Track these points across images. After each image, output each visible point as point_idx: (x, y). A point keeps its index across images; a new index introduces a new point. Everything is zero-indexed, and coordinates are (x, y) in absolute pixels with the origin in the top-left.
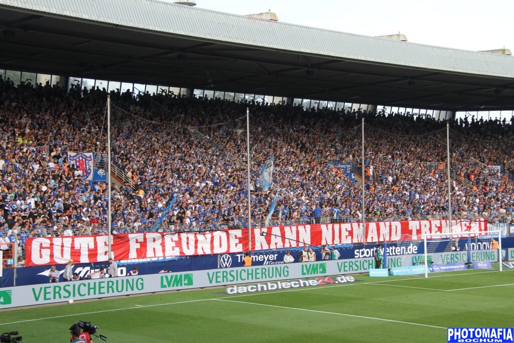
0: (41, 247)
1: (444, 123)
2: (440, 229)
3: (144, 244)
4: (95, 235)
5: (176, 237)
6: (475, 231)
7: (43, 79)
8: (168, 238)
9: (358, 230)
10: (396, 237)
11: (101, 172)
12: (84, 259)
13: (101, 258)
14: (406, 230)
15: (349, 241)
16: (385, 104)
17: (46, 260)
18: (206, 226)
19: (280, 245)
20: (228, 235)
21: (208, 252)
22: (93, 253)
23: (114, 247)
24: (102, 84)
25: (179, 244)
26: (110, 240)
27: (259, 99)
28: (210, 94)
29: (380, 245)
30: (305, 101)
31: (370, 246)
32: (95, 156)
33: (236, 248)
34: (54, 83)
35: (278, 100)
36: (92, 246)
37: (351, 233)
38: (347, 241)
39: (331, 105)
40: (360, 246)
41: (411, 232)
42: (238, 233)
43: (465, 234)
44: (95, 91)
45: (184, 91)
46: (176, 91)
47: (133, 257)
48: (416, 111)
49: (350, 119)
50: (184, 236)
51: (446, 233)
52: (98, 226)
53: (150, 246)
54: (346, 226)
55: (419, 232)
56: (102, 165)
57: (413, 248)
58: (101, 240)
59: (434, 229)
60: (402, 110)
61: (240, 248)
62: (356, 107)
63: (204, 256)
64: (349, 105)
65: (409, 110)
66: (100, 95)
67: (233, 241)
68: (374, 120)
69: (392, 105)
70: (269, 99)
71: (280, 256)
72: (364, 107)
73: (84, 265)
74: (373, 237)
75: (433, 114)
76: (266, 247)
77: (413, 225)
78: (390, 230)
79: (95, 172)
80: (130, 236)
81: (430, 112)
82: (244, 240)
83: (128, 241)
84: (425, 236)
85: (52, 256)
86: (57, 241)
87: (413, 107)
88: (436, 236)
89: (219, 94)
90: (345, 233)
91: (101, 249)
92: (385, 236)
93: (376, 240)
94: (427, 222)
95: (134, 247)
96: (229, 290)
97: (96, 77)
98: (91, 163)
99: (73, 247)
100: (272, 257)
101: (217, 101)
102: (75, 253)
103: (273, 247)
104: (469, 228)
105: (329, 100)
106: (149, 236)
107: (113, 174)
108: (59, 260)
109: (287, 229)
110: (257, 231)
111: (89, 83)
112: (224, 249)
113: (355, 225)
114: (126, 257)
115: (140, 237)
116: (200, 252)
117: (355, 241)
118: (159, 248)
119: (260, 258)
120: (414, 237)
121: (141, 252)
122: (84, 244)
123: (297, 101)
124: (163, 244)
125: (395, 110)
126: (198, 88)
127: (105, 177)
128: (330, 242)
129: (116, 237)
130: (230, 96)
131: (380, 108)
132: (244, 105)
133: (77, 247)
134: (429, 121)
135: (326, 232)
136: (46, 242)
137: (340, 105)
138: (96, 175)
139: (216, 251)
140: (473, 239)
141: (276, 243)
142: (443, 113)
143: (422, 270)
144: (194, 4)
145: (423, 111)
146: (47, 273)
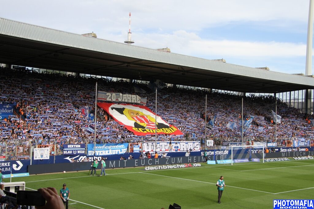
7: (70, 74)
11: (92, 115)
30: (181, 86)
32: (89, 108)
39: (192, 88)
49: (201, 93)
56: (92, 112)
57: (226, 152)
62: (203, 89)
64: (200, 88)
65: (226, 91)
68: (210, 94)
69: (219, 89)
72: (207, 89)
73: (84, 155)
79: (89, 115)
81: (235, 93)
96: (146, 168)
98: (88, 111)
105: (191, 86)
107: (97, 116)
123: (178, 86)
126: (134, 79)
127: (93, 117)
131: (215, 90)
134: (234, 96)
142: (240, 93)
143: (230, 161)
144: (134, 43)
145: (232, 92)
146: (68, 158)
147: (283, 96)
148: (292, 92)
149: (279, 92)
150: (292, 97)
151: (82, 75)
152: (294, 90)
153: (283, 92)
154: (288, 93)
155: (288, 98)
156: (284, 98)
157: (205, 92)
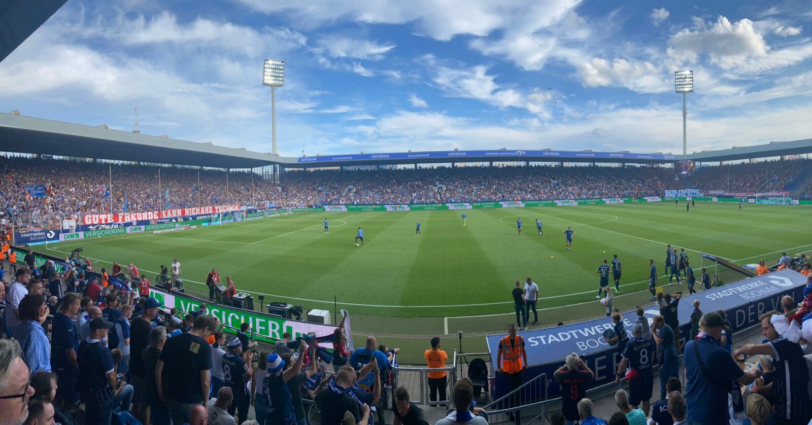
0: (88, 218)
1: (226, 172)
2: (225, 208)
3: (124, 217)
4: (107, 214)
5: (135, 214)
6: (236, 209)
7: (88, 160)
8: (132, 215)
9: (198, 210)
10: (211, 212)
11: (108, 192)
12: (103, 222)
13: (109, 222)
14: (214, 209)
15: (195, 214)
16: (206, 166)
17: (90, 223)
18: (145, 209)
19: (171, 216)
20: (153, 213)
21: (146, 219)
22: (106, 220)
23: (114, 218)
24: (108, 161)
25: (136, 216)
26: (112, 215)
27: (163, 165)
28: (146, 164)
29: (205, 215)
30: (179, 165)
31: (202, 215)
32: (106, 186)
33: (156, 217)
34: (91, 161)
35: (170, 165)
36: (106, 218)
37: (195, 211)
38: (194, 214)
39: (187, 166)
40: (198, 215)
41: (215, 210)
42: (157, 212)
43: (233, 210)
44: (106, 164)
45: (137, 163)
46: (133, 163)
47: (120, 221)
48: (216, 168)
49: (195, 171)
50: (138, 214)
51: (227, 210)
52: (108, 211)
53: (126, 217)
54: (193, 209)
55: (218, 210)
56: (108, 189)
57: (216, 216)
58: (109, 215)
59: (223, 208)
60: (212, 168)
61: (157, 218)
62: (196, 167)
63: (145, 220)
64: (194, 166)
65: (214, 168)
66: (107, 165)
67: (155, 215)
68: (201, 171)
69: (208, 166)
70: (167, 165)
71: (171, 219)
72: (199, 167)
73: (103, 224)
74: (203, 212)
75: (222, 169)
76: (165, 217)
77: (216, 208)
78: (208, 210)
79: (106, 192)
80: (119, 214)
81: (221, 169)
82: (159, 215)
83: (118, 216)
84: (220, 211)
85: (92, 221)
86: (94, 216)
87: (215, 167)
88: (224, 211)
89: (149, 164)
90: (193, 211)
91: (109, 219)
92: (207, 212)
93: (204, 213)
94: (221, 207)
95: (120, 218)
96: (154, 232)
97: (106, 159)
98: (105, 189)
99: (99, 218)
100: (168, 220)
101: (148, 166)
102: (100, 220)
103: (168, 217)
104: (234, 208)
105: (187, 165)
106: (126, 214)
107: (112, 192)
108: (95, 223)
109: (173, 211)
110: (163, 211)
111: (104, 161)
112: (152, 218)
113: (197, 208)
114: (118, 221)
115: (122, 214)
116: (144, 219)
117: (197, 214)
118: (129, 218)
119: (164, 221)
120: (217, 212)
121: (123, 219)
122: (103, 217)
123: (176, 165)
124: (130, 217)
125: (209, 168)
126: (142, 161)
127: (110, 194)
128: (188, 214)
129: (114, 214)
130: (153, 164)
131: (204, 168)
132: (158, 167)
133: (101, 218)
134: (221, 171)
135: (187, 211)
136: (90, 216)
137: (191, 167)
138: (106, 193)
139: (149, 219)
140: (236, 212)
141: (169, 215)
142: (226, 169)
143: (220, 222)
144: (139, 132)
145: (219, 169)
146: (91, 227)
147: (257, 170)
148: (264, 167)
149: (254, 167)
150: (264, 171)
151: (99, 160)
152: (266, 165)
153: (257, 167)
154: (261, 167)
155: (261, 172)
156: (259, 172)
157: (198, 170)
